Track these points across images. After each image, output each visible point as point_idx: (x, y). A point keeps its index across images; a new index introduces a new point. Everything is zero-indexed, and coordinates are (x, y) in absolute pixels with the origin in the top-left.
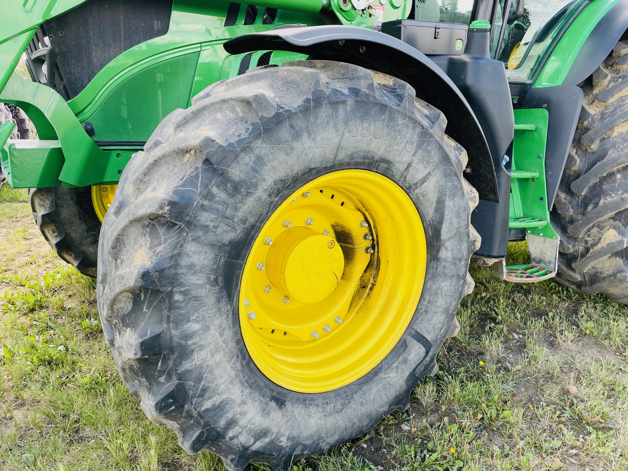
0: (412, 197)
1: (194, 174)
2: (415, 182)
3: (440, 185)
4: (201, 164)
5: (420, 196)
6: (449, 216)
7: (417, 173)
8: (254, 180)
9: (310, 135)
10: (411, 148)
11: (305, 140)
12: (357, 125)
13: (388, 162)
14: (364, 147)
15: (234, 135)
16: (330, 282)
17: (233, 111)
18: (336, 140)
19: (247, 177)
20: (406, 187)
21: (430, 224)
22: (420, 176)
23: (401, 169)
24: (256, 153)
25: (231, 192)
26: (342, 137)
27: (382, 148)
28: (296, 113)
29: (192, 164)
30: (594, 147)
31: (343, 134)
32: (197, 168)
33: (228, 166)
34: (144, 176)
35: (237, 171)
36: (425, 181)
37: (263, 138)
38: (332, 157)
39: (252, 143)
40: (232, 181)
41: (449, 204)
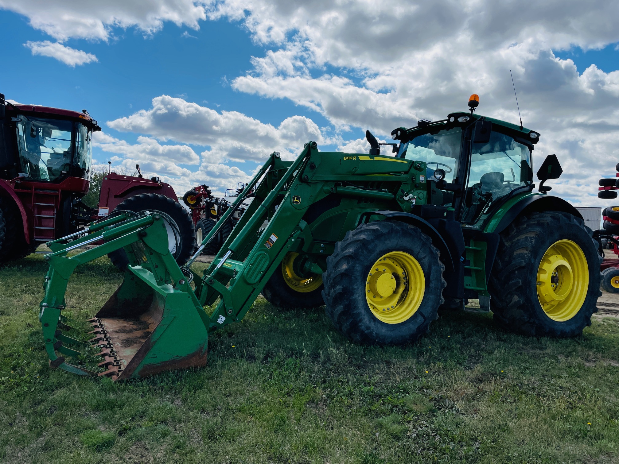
1: (360, 247)
2: (421, 258)
3: (430, 261)
4: (361, 244)
5: (422, 263)
8: (374, 250)
10: (420, 247)
11: (388, 241)
13: (412, 250)
15: (370, 238)
16: (390, 292)
20: (418, 259)
23: (416, 253)
24: (375, 243)
25: (369, 252)
28: (386, 234)
30: (507, 259)
31: (398, 241)
33: (368, 245)
35: (370, 247)
37: (377, 239)
39: (374, 240)
41: (433, 267)
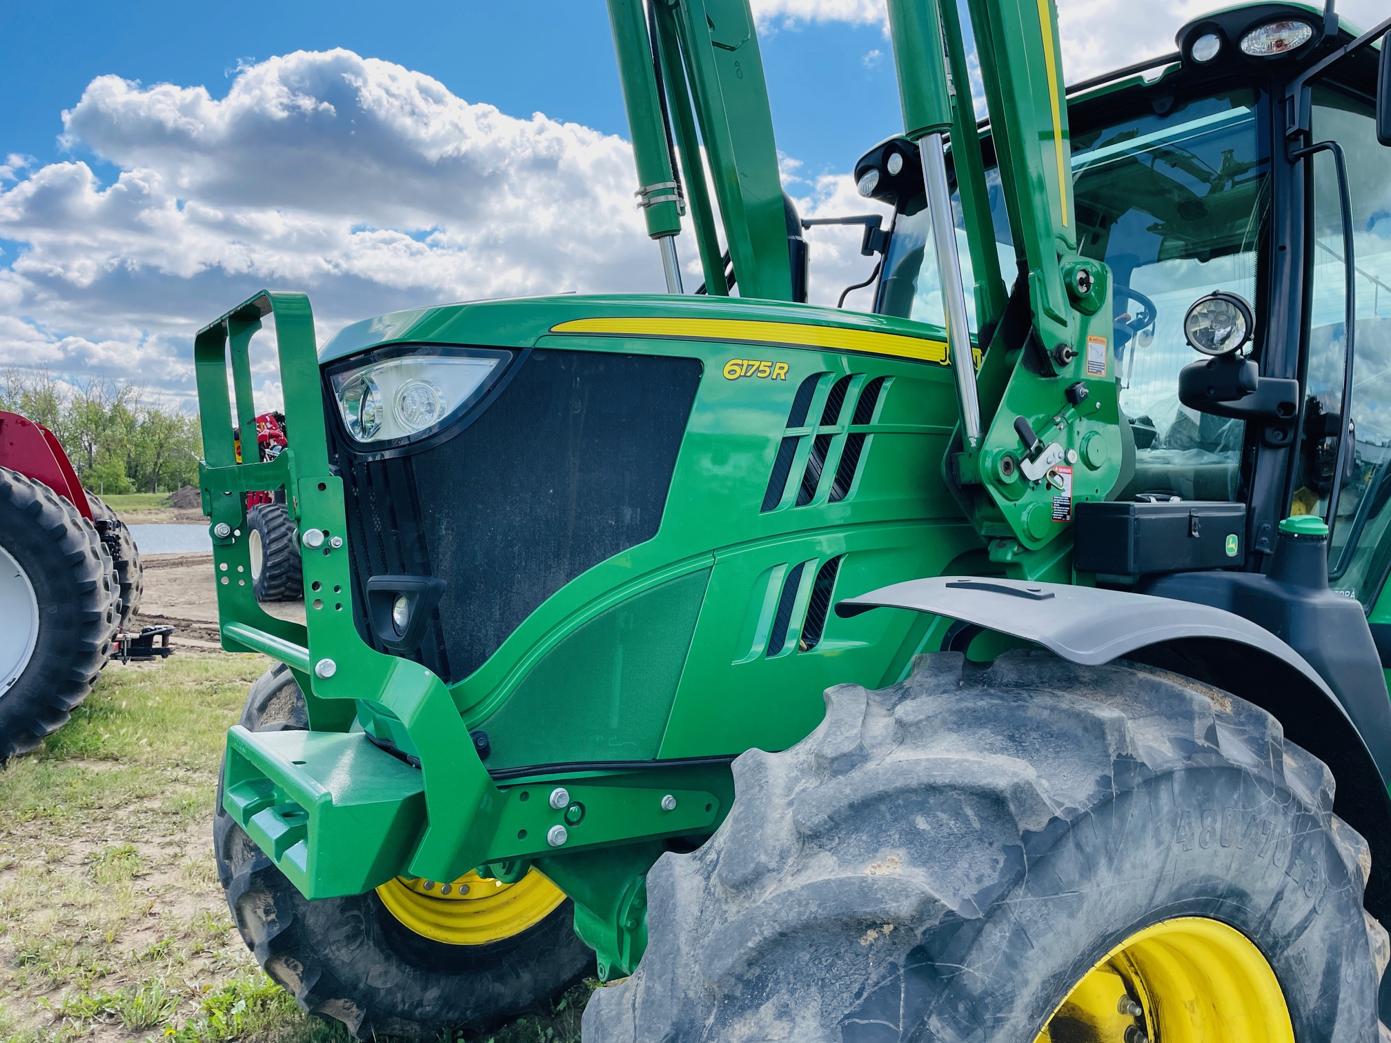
0: (1276, 965)
1: (887, 982)
2: (1286, 933)
3: (1332, 933)
4: (903, 957)
5: (1292, 962)
6: (1347, 1004)
7: (1291, 913)
8: (1008, 989)
9: (1111, 860)
10: (1283, 859)
11: (1104, 874)
12: (1193, 824)
13: (1241, 895)
14: (1202, 869)
15: (968, 876)
17: (957, 814)
18: (1155, 865)
19: (997, 982)
20: (1268, 943)
21: (1309, 1025)
22: (1296, 918)
23: (1262, 906)
24: (1012, 919)
25: (965, 1023)
26: (1167, 856)
27: (1233, 866)
28: (1086, 814)
29: (882, 955)
31: (1169, 849)
32: (894, 967)
33: (962, 961)
34: (746, 968)
35: (977, 969)
36: (1306, 928)
37: (1027, 882)
38: (1145, 902)
39: (1007, 895)
40: (969, 997)
41: (1347, 972)
